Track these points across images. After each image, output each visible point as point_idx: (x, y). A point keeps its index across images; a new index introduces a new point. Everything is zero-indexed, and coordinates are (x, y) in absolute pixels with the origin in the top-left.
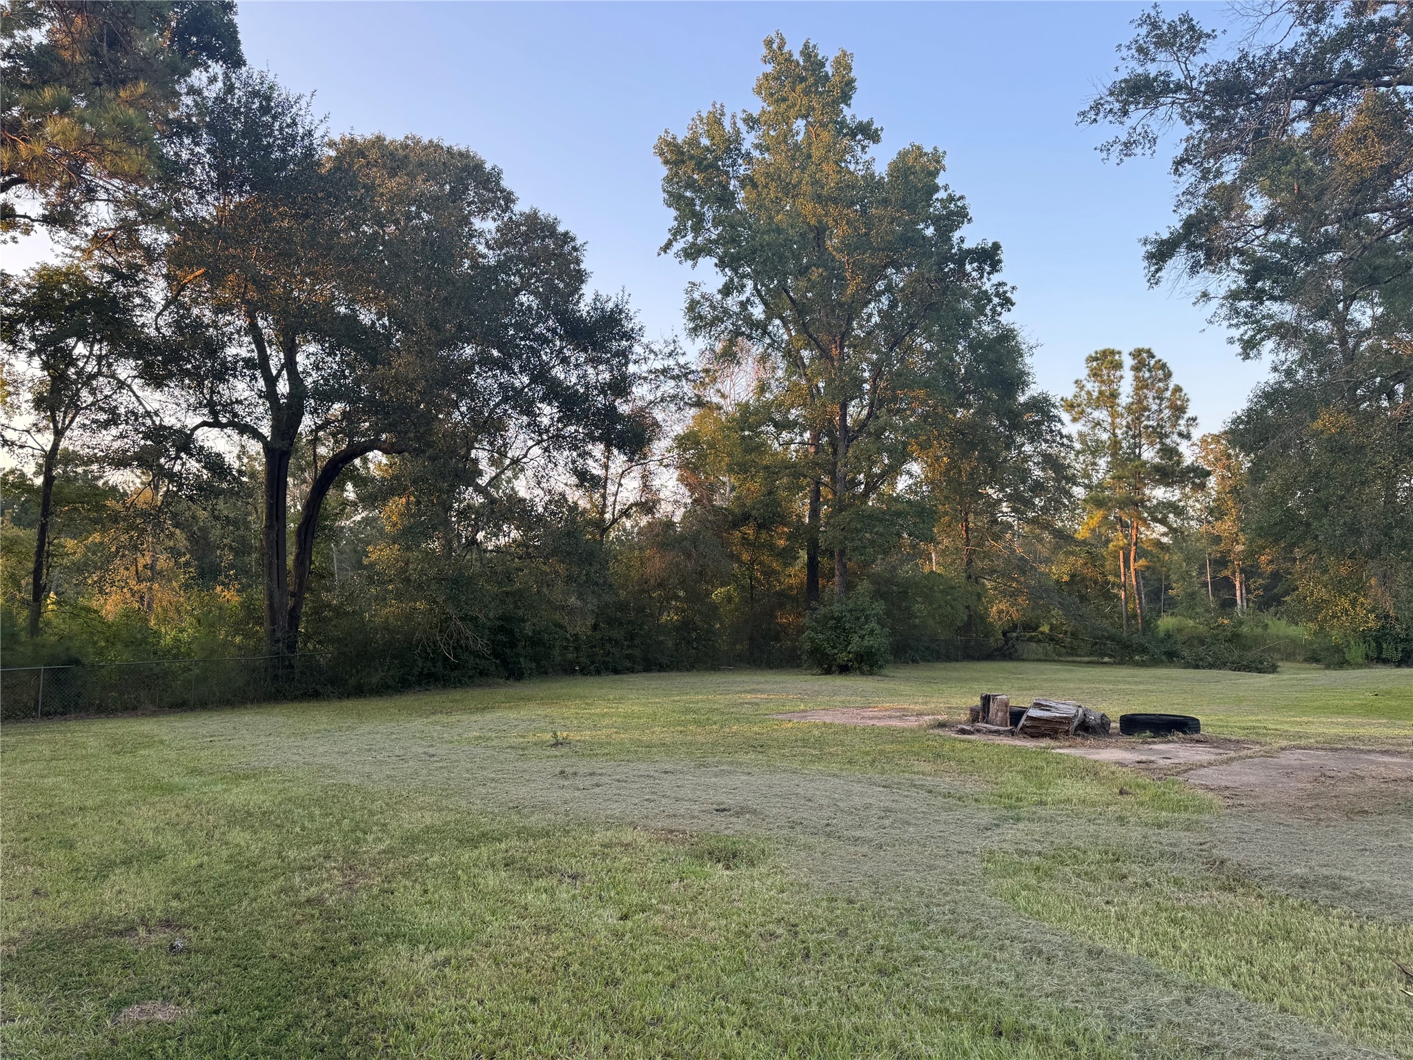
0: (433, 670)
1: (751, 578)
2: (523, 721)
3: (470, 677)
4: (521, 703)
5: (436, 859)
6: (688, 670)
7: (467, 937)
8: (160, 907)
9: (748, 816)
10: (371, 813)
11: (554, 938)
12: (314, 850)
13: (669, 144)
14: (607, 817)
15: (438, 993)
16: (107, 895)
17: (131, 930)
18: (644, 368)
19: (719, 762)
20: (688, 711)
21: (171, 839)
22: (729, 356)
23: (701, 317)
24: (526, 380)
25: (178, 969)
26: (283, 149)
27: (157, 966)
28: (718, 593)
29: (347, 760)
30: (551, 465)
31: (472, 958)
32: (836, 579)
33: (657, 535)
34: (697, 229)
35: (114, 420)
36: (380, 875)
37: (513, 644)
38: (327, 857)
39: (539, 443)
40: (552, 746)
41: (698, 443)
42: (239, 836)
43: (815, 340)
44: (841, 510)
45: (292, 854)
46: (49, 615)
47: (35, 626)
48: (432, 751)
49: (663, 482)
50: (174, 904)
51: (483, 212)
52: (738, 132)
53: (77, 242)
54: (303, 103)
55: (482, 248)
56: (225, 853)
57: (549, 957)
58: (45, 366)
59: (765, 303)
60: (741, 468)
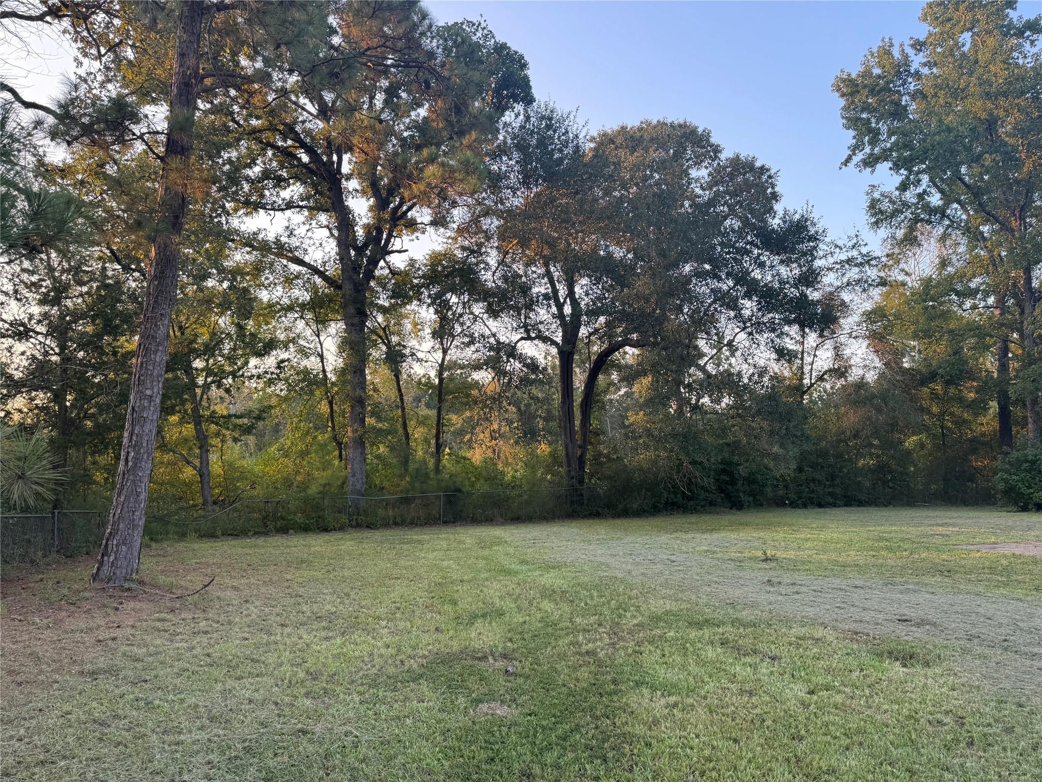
0: (675, 500)
1: (942, 428)
2: (741, 540)
3: (702, 506)
4: (741, 527)
5: (672, 634)
6: (885, 506)
7: (690, 691)
8: (501, 646)
9: (927, 627)
10: (630, 598)
11: (754, 699)
12: (593, 619)
13: (844, 81)
14: (803, 617)
15: (668, 725)
16: (473, 635)
17: (484, 658)
18: (831, 260)
19: (906, 582)
20: (881, 539)
21: (509, 604)
22: (911, 240)
23: (881, 212)
24: (731, 283)
25: (510, 685)
26: (561, 151)
27: (498, 681)
28: (911, 442)
29: (616, 561)
30: (754, 346)
31: (693, 705)
32: (1030, 426)
33: (850, 395)
34: (873, 142)
35: (472, 342)
36: (634, 640)
37: (733, 483)
38: (600, 625)
39: (744, 329)
40: (763, 561)
41: (885, 316)
42: (547, 605)
43: (993, 216)
44: (1030, 364)
45: (578, 620)
46: (445, 462)
47: (437, 470)
48: (673, 558)
49: (853, 350)
50: (509, 644)
51: (698, 164)
52: (906, 57)
53: (449, 233)
54: (572, 117)
55: (698, 191)
56: (539, 616)
57: (750, 712)
58: (436, 312)
59: (941, 191)
60: (924, 334)
